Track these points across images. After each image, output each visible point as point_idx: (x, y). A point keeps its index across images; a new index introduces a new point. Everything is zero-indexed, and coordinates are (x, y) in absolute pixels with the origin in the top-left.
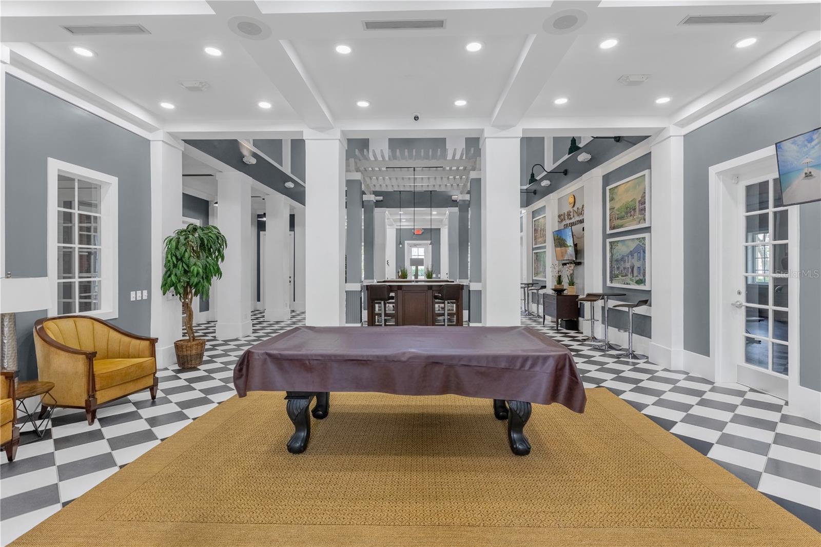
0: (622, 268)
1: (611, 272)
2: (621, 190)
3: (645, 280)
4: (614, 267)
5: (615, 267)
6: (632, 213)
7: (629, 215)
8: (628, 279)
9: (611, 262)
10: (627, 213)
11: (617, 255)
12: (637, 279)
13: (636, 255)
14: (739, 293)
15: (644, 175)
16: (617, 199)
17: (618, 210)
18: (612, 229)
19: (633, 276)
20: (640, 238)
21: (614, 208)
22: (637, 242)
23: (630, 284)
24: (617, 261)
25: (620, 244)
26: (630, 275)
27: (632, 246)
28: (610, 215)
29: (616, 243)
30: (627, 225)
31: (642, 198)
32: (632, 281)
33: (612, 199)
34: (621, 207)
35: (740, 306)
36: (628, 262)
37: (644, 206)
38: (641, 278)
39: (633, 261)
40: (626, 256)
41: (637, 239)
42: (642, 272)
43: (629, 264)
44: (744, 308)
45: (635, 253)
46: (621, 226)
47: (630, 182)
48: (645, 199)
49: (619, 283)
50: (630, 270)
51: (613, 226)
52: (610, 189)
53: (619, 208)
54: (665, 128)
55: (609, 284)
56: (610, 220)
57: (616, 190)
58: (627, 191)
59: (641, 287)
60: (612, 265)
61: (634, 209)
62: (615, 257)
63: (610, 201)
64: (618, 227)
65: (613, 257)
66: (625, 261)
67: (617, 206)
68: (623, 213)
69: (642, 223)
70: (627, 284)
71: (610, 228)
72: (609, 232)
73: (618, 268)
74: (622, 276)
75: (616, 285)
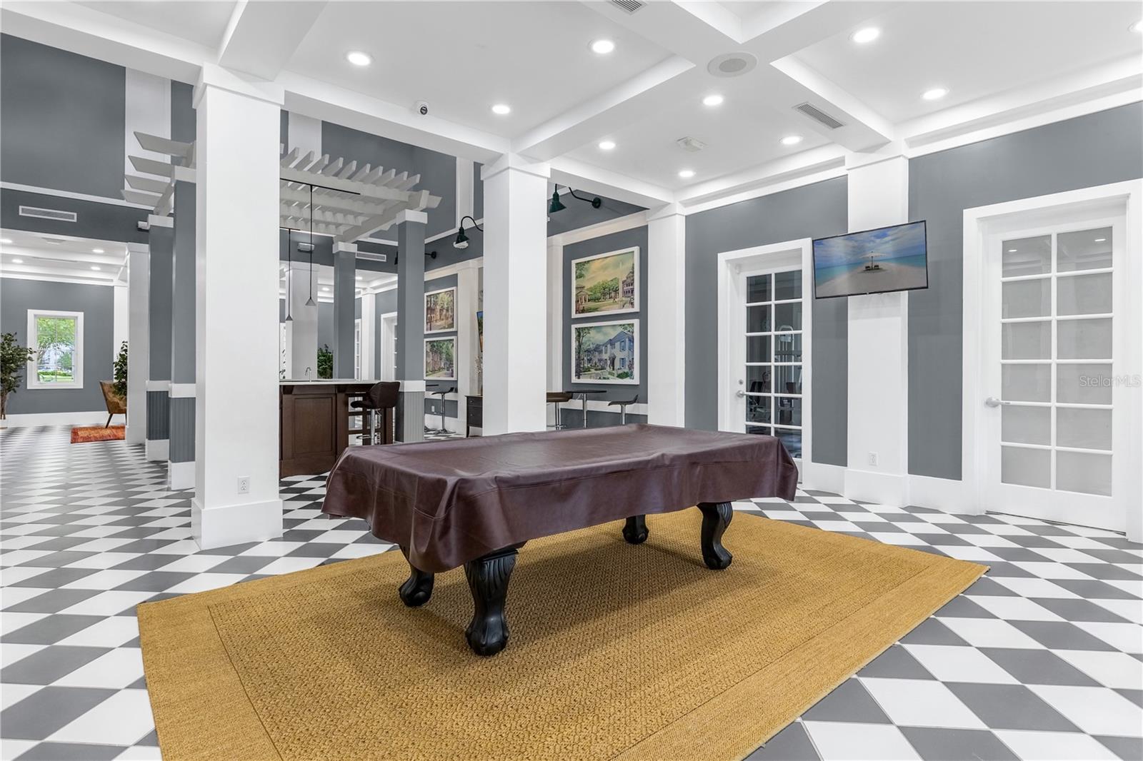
0: (595, 360)
1: (578, 365)
2: (594, 266)
3: (632, 372)
4: (583, 359)
5: (585, 358)
6: (613, 294)
7: (608, 296)
8: (605, 373)
9: (578, 352)
10: (604, 294)
11: (588, 343)
12: (620, 372)
13: (617, 344)
14: (741, 383)
15: (633, 252)
16: (588, 275)
17: (591, 289)
18: (579, 313)
19: (613, 369)
20: (624, 325)
21: (583, 287)
22: (620, 329)
23: (608, 379)
24: (588, 351)
25: (592, 332)
26: (608, 368)
27: (613, 334)
28: (577, 295)
29: (586, 331)
30: (604, 308)
31: (627, 278)
32: (613, 374)
33: (579, 276)
34: (595, 287)
35: (743, 395)
36: (606, 353)
37: (631, 287)
38: (626, 371)
39: (613, 351)
40: (603, 345)
41: (620, 325)
42: (627, 363)
43: (608, 354)
44: (745, 397)
45: (617, 342)
46: (596, 310)
47: (609, 259)
48: (633, 280)
49: (590, 378)
50: (609, 362)
51: (582, 309)
52: (577, 264)
53: (591, 288)
54: (669, 204)
55: (574, 380)
56: (577, 301)
57: (586, 266)
58: (605, 268)
59: (627, 381)
60: (579, 357)
61: (616, 291)
62: (585, 347)
63: (577, 277)
64: (590, 310)
65: (582, 346)
66: (600, 352)
67: (588, 285)
68: (599, 295)
69: (629, 307)
70: (604, 378)
71: (576, 311)
72: (574, 315)
73: (589, 361)
74: (596, 370)
75: (584, 380)
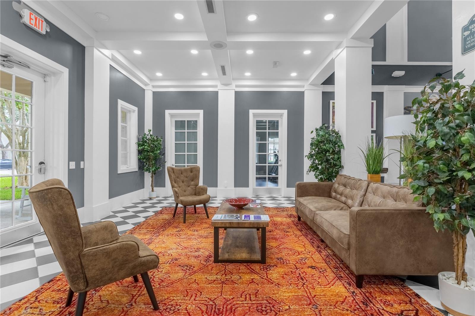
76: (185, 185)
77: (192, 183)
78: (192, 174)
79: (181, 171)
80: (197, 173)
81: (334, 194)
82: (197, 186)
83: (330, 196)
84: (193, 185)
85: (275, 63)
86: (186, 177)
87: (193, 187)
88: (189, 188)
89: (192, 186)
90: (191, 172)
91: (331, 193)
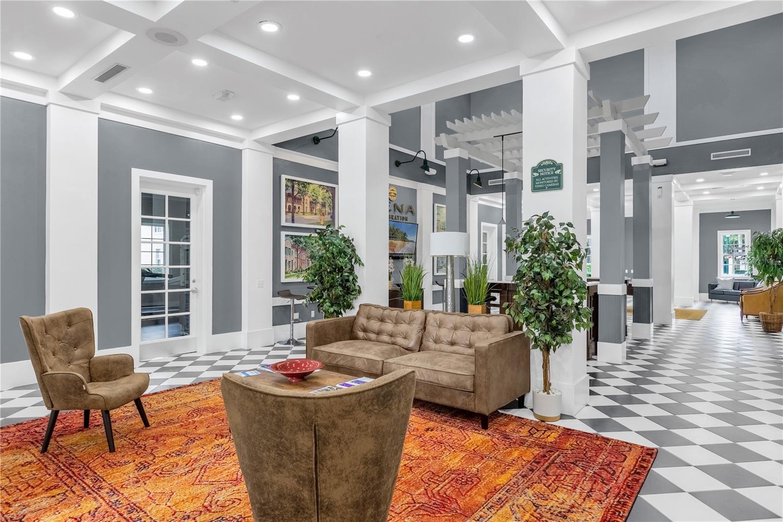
76: (60, 360)
77: (78, 352)
78: (72, 330)
79: (45, 325)
80: (89, 327)
81: (361, 334)
82: (91, 358)
83: (355, 338)
84: (81, 358)
85: (226, 94)
86: (59, 340)
87: (81, 361)
88: (71, 366)
89: (78, 359)
90: (70, 325)
91: (356, 332)
